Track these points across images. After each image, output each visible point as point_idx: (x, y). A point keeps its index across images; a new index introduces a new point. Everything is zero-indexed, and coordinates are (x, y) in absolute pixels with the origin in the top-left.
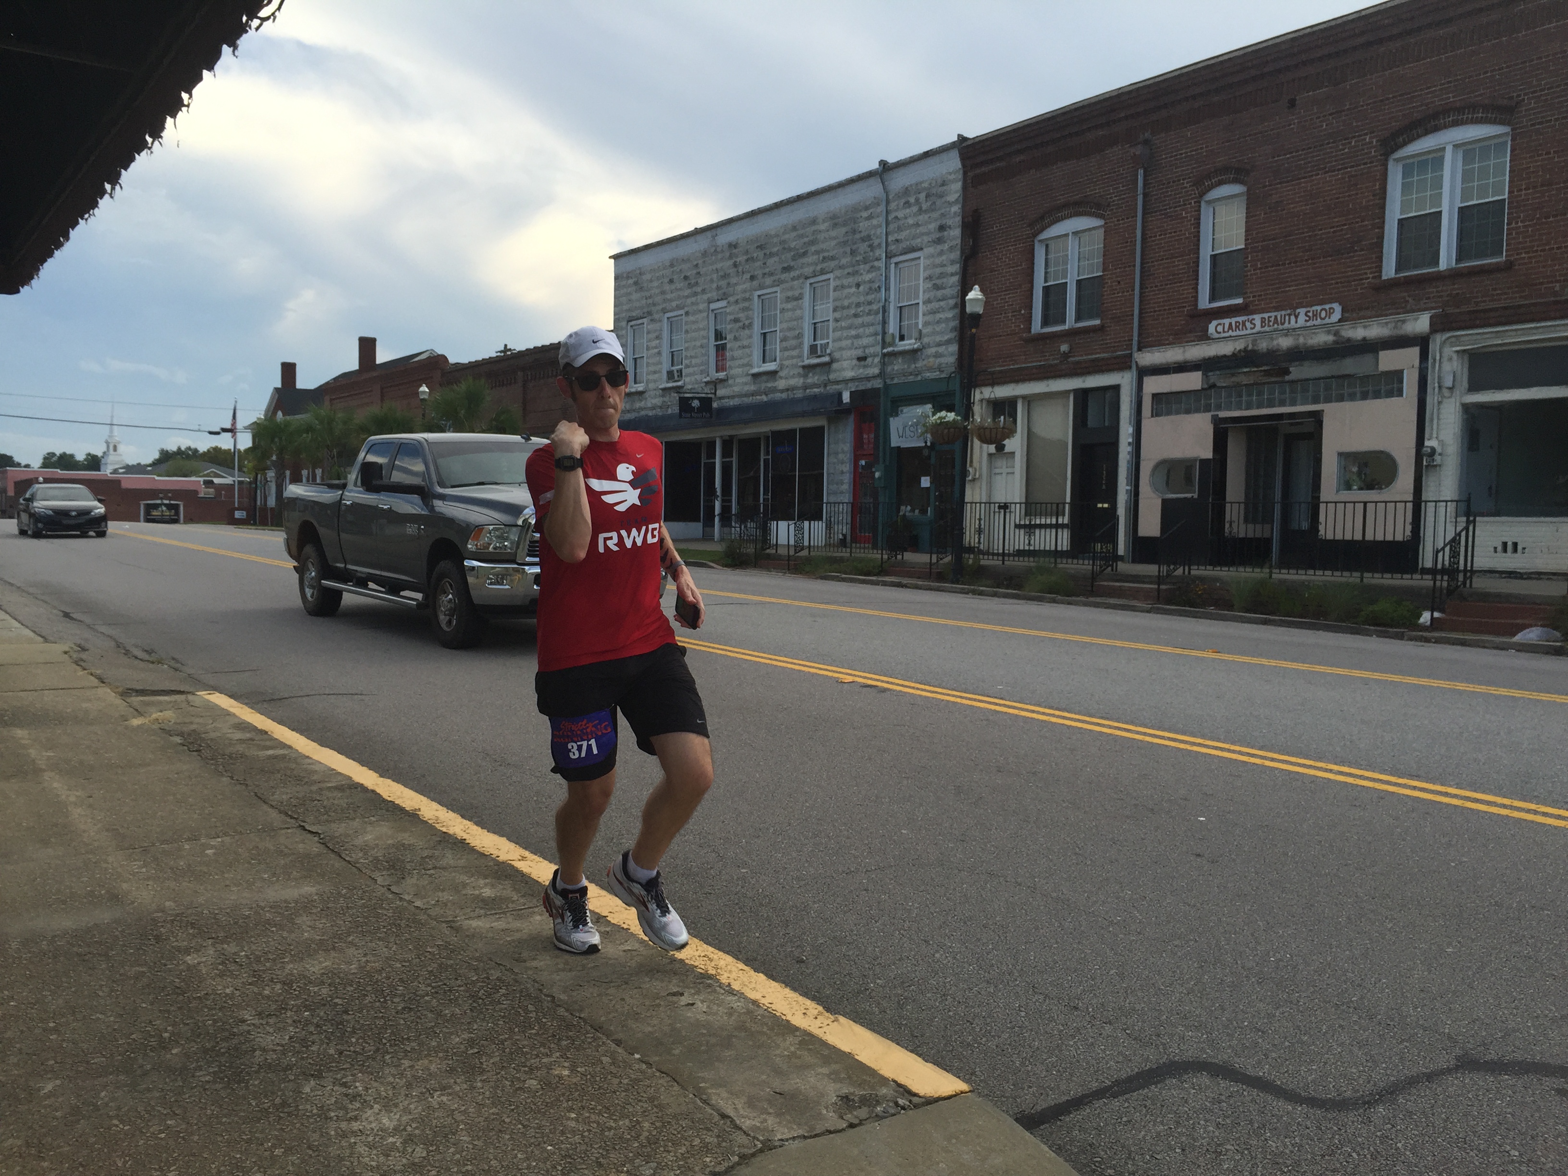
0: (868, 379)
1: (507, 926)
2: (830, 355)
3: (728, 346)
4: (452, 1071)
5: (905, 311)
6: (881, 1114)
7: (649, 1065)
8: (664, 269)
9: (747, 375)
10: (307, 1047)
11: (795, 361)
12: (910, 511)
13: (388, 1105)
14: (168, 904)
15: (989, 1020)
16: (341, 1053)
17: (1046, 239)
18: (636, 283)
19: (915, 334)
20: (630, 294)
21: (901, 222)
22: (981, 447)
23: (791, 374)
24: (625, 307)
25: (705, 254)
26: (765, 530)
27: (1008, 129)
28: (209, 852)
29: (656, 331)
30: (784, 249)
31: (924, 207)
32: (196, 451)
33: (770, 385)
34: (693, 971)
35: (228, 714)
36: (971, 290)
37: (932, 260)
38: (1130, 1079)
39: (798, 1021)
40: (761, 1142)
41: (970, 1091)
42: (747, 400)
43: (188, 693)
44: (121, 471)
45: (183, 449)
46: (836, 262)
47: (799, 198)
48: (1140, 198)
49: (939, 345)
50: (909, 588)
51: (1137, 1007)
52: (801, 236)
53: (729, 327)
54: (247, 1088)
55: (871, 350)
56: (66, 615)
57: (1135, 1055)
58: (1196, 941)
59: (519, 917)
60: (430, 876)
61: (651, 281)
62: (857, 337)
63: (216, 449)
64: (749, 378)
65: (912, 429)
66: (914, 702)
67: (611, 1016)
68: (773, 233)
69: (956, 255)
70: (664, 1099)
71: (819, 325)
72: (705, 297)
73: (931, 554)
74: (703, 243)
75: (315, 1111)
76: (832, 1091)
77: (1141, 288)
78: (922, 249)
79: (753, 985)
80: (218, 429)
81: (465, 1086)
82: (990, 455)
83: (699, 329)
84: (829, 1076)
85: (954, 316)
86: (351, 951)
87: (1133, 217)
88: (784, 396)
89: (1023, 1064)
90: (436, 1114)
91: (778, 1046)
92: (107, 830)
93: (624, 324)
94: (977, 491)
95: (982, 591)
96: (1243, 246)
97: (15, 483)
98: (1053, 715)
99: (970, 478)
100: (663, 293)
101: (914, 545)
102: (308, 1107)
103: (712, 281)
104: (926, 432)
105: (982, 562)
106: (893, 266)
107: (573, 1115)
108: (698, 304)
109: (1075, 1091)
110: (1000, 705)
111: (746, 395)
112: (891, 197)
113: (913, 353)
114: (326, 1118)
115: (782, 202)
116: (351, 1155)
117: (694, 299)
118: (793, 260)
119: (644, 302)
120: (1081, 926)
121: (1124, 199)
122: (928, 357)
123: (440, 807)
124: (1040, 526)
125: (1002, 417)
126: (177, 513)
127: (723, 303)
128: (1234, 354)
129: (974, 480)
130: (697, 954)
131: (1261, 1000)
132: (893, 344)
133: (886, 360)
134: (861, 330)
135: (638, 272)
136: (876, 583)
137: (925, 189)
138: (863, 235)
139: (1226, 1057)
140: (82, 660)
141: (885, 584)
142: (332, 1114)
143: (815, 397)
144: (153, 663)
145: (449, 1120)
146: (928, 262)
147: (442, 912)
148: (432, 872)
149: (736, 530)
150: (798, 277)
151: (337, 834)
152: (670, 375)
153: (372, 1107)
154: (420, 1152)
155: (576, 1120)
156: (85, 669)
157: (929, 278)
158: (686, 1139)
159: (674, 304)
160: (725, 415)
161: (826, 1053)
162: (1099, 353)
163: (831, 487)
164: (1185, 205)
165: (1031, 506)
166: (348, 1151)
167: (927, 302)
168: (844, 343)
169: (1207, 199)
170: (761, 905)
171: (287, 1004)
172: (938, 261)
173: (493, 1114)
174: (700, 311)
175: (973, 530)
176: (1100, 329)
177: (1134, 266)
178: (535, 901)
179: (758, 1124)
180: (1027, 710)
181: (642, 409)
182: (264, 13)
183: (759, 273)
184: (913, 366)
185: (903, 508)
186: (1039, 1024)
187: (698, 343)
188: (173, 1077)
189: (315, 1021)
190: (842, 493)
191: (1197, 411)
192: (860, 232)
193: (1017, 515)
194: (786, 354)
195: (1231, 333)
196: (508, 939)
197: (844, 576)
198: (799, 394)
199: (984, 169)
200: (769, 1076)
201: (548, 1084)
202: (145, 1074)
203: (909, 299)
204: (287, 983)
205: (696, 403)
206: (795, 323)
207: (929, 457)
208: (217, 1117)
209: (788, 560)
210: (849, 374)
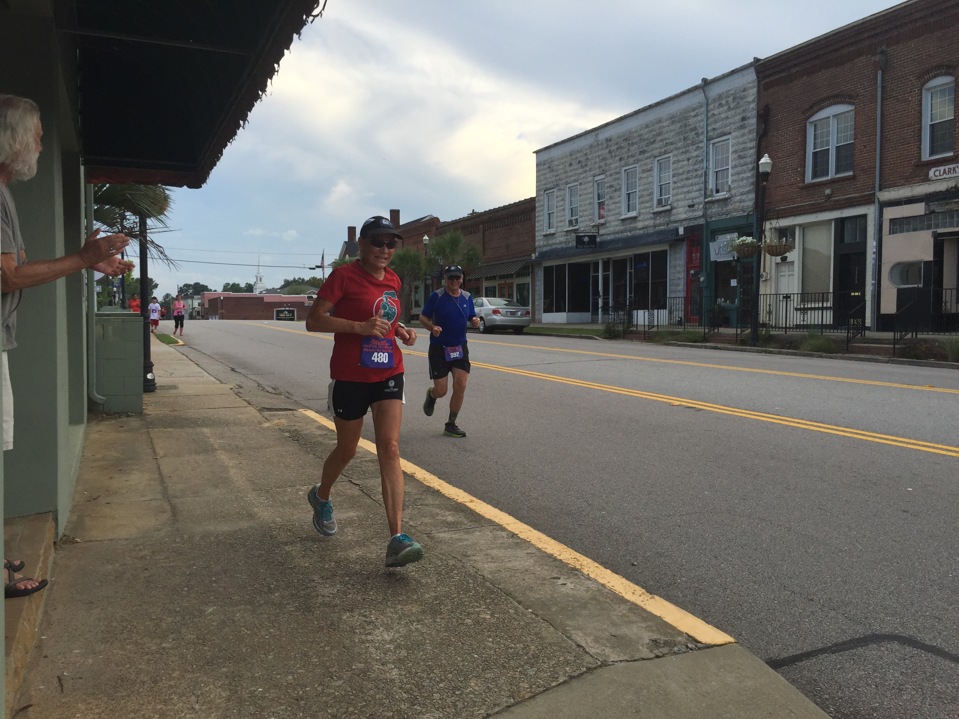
0: (695, 219)
1: (461, 537)
2: (670, 204)
3: (606, 203)
4: (424, 612)
5: (720, 174)
6: (677, 651)
7: (537, 615)
8: (566, 157)
9: (618, 220)
10: (346, 596)
11: (648, 210)
12: (724, 302)
13: (388, 628)
14: (277, 519)
15: (753, 604)
16: (364, 599)
17: (815, 121)
18: (549, 167)
19: (726, 188)
20: (545, 174)
21: (716, 117)
22: (771, 259)
23: (646, 218)
24: (543, 183)
25: (591, 146)
26: (630, 316)
27: (788, 51)
28: (300, 493)
29: (561, 196)
30: (641, 139)
31: (732, 106)
32: (303, 280)
33: (632, 226)
34: (567, 566)
35: (315, 421)
36: (763, 157)
37: (737, 140)
38: (844, 643)
39: (629, 597)
40: (601, 662)
41: (735, 642)
42: (618, 236)
43: (294, 410)
44: (264, 292)
45: (296, 279)
46: (674, 146)
47: (650, 107)
48: (879, 89)
49: (743, 194)
50: (723, 350)
51: (854, 601)
52: (652, 131)
53: (606, 191)
54: (313, 614)
55: (698, 200)
56: (233, 370)
57: (849, 629)
58: (898, 563)
59: (467, 533)
60: (419, 509)
61: (558, 165)
62: (688, 192)
63: (314, 279)
64: (620, 222)
65: (724, 249)
66: (719, 417)
67: (517, 588)
68: (634, 130)
69: (754, 135)
70: (544, 634)
71: (663, 186)
72: (592, 173)
73: (737, 328)
74: (590, 140)
75: (348, 629)
76: (647, 637)
77: (881, 150)
78: (730, 133)
79: (603, 576)
80: (314, 267)
81: (431, 620)
82: (777, 264)
83: (588, 193)
84: (645, 628)
85: (752, 175)
86: (373, 547)
87: (874, 103)
88: (641, 232)
89: (773, 631)
90: (414, 634)
91: (615, 610)
92: (249, 481)
93: (542, 192)
94: (769, 287)
95: (771, 351)
96: (953, 118)
97: (209, 300)
98: (812, 425)
99: (764, 279)
100: (566, 172)
101: (727, 323)
102: (345, 626)
103: (596, 163)
104: (733, 250)
105: (772, 333)
106: (711, 146)
107: (490, 640)
108: (587, 178)
109: (807, 648)
110: (776, 419)
111: (618, 233)
112: (709, 101)
113: (725, 200)
114: (354, 633)
115: (639, 110)
116: (366, 653)
117: (584, 175)
118: (647, 146)
119: (554, 178)
120: (819, 552)
121: (868, 91)
122: (735, 202)
123: (426, 472)
124: (811, 309)
125: (784, 238)
126: (293, 315)
127: (603, 176)
128: (947, 190)
129: (766, 280)
130: (570, 557)
131: (940, 600)
132: (711, 195)
133: (707, 206)
134: (691, 188)
135: (550, 160)
136: (701, 347)
137: (732, 94)
138: (691, 127)
139: (911, 633)
140: (239, 392)
141: (706, 347)
142: (357, 631)
143: (661, 232)
144: (276, 394)
145: (421, 638)
146: (734, 141)
147: (424, 528)
148: (420, 507)
149: (612, 316)
150: (650, 157)
151: (369, 485)
152: (571, 222)
153: (379, 629)
154: (404, 653)
155: (492, 642)
156: (241, 397)
157: (735, 152)
158: (555, 657)
159: (572, 179)
160: (604, 246)
161: (644, 615)
162: (852, 194)
163: (672, 288)
164: (911, 92)
165: (804, 296)
166: (365, 650)
167: (734, 167)
168: (680, 197)
169: (926, 87)
170: (613, 532)
171: (337, 573)
172: (741, 140)
173: (445, 636)
174: (589, 182)
175: (765, 312)
176: (853, 177)
177: (876, 135)
178: (477, 524)
179: (599, 652)
180: (795, 422)
181: (554, 244)
182: (315, 12)
183: (625, 156)
184: (725, 209)
185: (719, 300)
186: (786, 608)
187: (588, 202)
188: (275, 608)
189: (351, 582)
190: (679, 291)
191: (922, 229)
192: (690, 125)
193: (795, 302)
194: (643, 205)
195: (945, 176)
196: (460, 544)
197: (680, 343)
198: (651, 231)
199: (772, 78)
200: (608, 626)
201: (478, 622)
202: (260, 605)
203: (722, 167)
204: (338, 562)
205: (586, 239)
206: (648, 186)
207: (736, 266)
208: (296, 629)
209: (645, 334)
210: (683, 216)
